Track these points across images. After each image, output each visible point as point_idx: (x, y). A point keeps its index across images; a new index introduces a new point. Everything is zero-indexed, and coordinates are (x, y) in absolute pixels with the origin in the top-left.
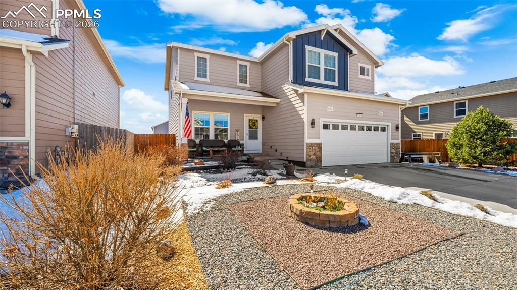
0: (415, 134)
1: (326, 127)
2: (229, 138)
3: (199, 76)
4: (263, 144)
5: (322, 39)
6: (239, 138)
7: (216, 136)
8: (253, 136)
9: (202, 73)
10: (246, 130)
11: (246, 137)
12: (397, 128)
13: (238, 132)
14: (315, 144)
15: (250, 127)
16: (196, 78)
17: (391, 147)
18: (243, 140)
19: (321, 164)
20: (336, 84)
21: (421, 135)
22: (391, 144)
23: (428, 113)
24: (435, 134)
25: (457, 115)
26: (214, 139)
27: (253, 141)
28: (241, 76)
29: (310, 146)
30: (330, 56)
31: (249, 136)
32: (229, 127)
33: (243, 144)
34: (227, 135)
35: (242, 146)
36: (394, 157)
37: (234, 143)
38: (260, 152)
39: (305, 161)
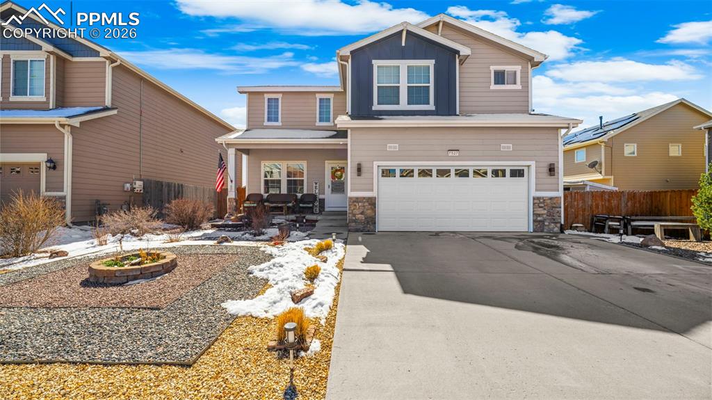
2: (305, 192)
3: (269, 120)
5: (403, 44)
6: (317, 191)
7: (289, 189)
8: (338, 188)
9: (273, 117)
10: (328, 180)
11: (328, 190)
12: (553, 170)
13: (316, 184)
14: (364, 198)
15: (333, 176)
16: (266, 123)
17: (534, 204)
18: (324, 194)
19: (375, 227)
20: (431, 107)
22: (534, 199)
26: (286, 193)
27: (337, 196)
28: (322, 114)
29: (354, 202)
30: (419, 68)
31: (332, 189)
32: (305, 178)
33: (324, 200)
34: (303, 188)
35: (322, 201)
36: (543, 222)
37: (312, 198)
39: (348, 222)
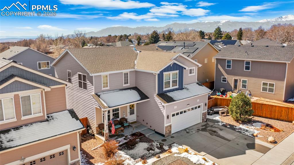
0: (223, 77)
1: (173, 115)
2: (120, 117)
4: (137, 116)
5: (171, 66)
6: (125, 116)
8: (132, 113)
9: (106, 85)
10: (128, 110)
11: (128, 114)
12: (206, 105)
13: (124, 113)
14: (169, 126)
15: (130, 108)
17: (202, 115)
18: (127, 116)
19: (171, 134)
20: (178, 87)
21: (227, 78)
22: (202, 113)
23: (231, 64)
24: (234, 79)
25: (245, 69)
27: (132, 116)
28: (125, 80)
29: (167, 127)
30: (175, 74)
31: (130, 113)
32: (120, 111)
33: (127, 119)
38: (136, 120)
39: (164, 134)
